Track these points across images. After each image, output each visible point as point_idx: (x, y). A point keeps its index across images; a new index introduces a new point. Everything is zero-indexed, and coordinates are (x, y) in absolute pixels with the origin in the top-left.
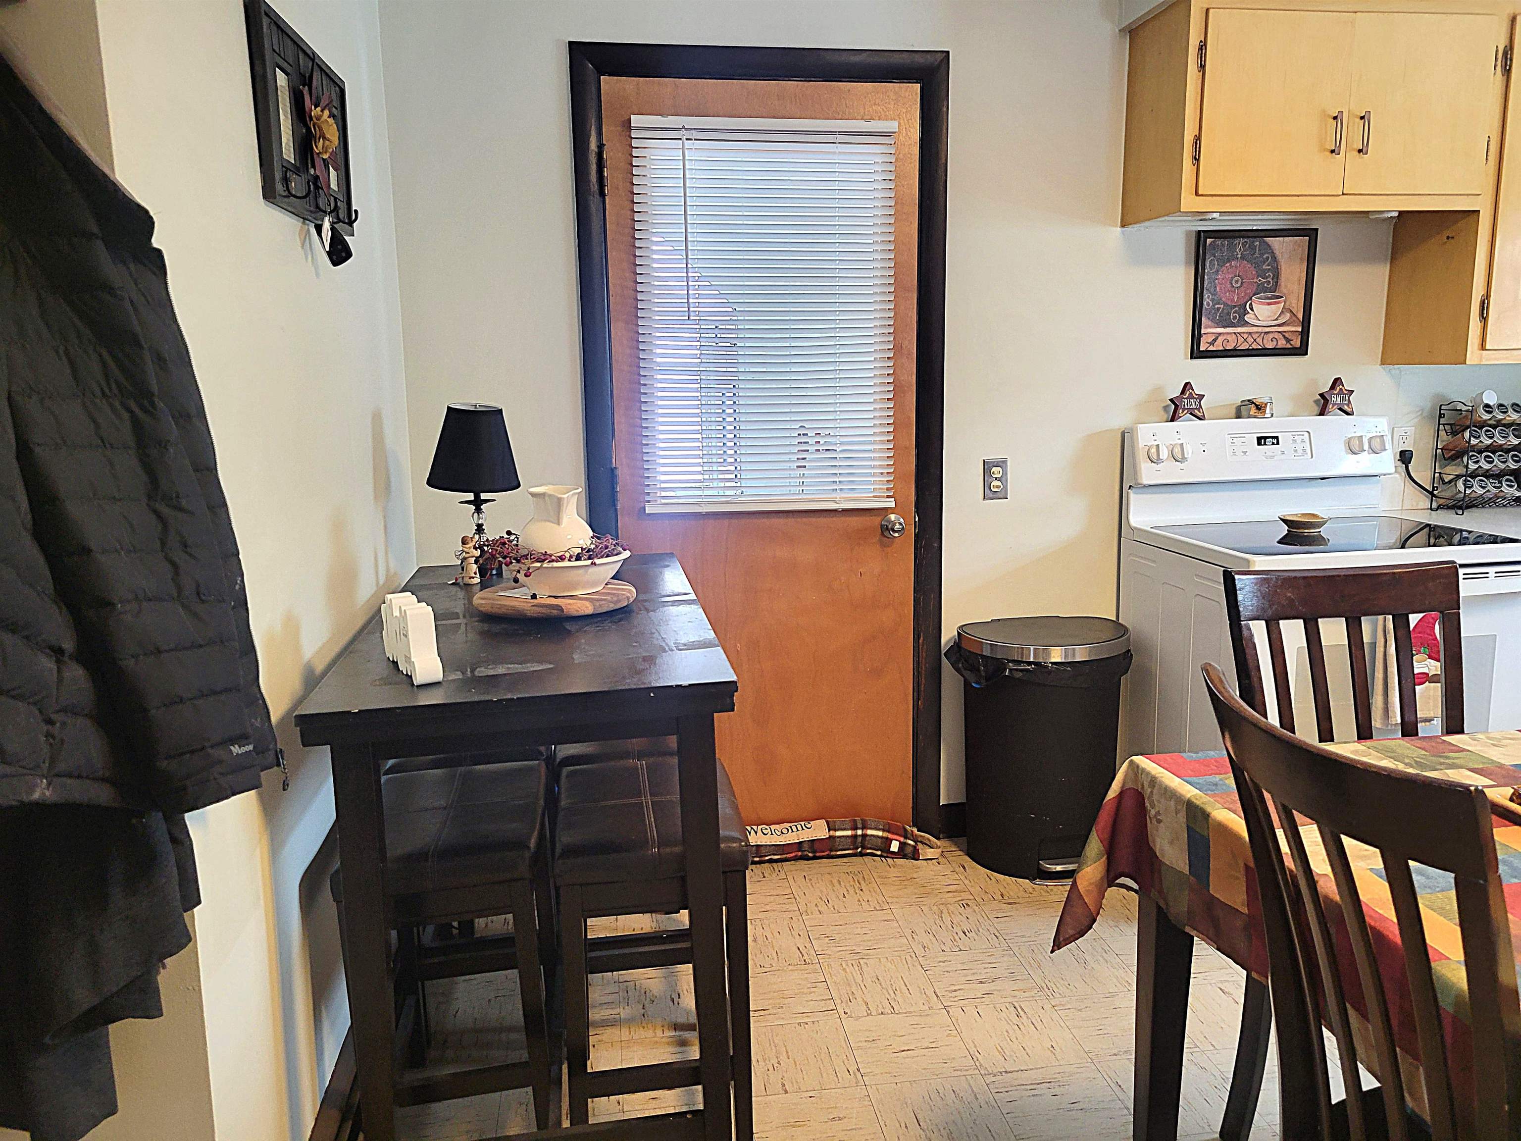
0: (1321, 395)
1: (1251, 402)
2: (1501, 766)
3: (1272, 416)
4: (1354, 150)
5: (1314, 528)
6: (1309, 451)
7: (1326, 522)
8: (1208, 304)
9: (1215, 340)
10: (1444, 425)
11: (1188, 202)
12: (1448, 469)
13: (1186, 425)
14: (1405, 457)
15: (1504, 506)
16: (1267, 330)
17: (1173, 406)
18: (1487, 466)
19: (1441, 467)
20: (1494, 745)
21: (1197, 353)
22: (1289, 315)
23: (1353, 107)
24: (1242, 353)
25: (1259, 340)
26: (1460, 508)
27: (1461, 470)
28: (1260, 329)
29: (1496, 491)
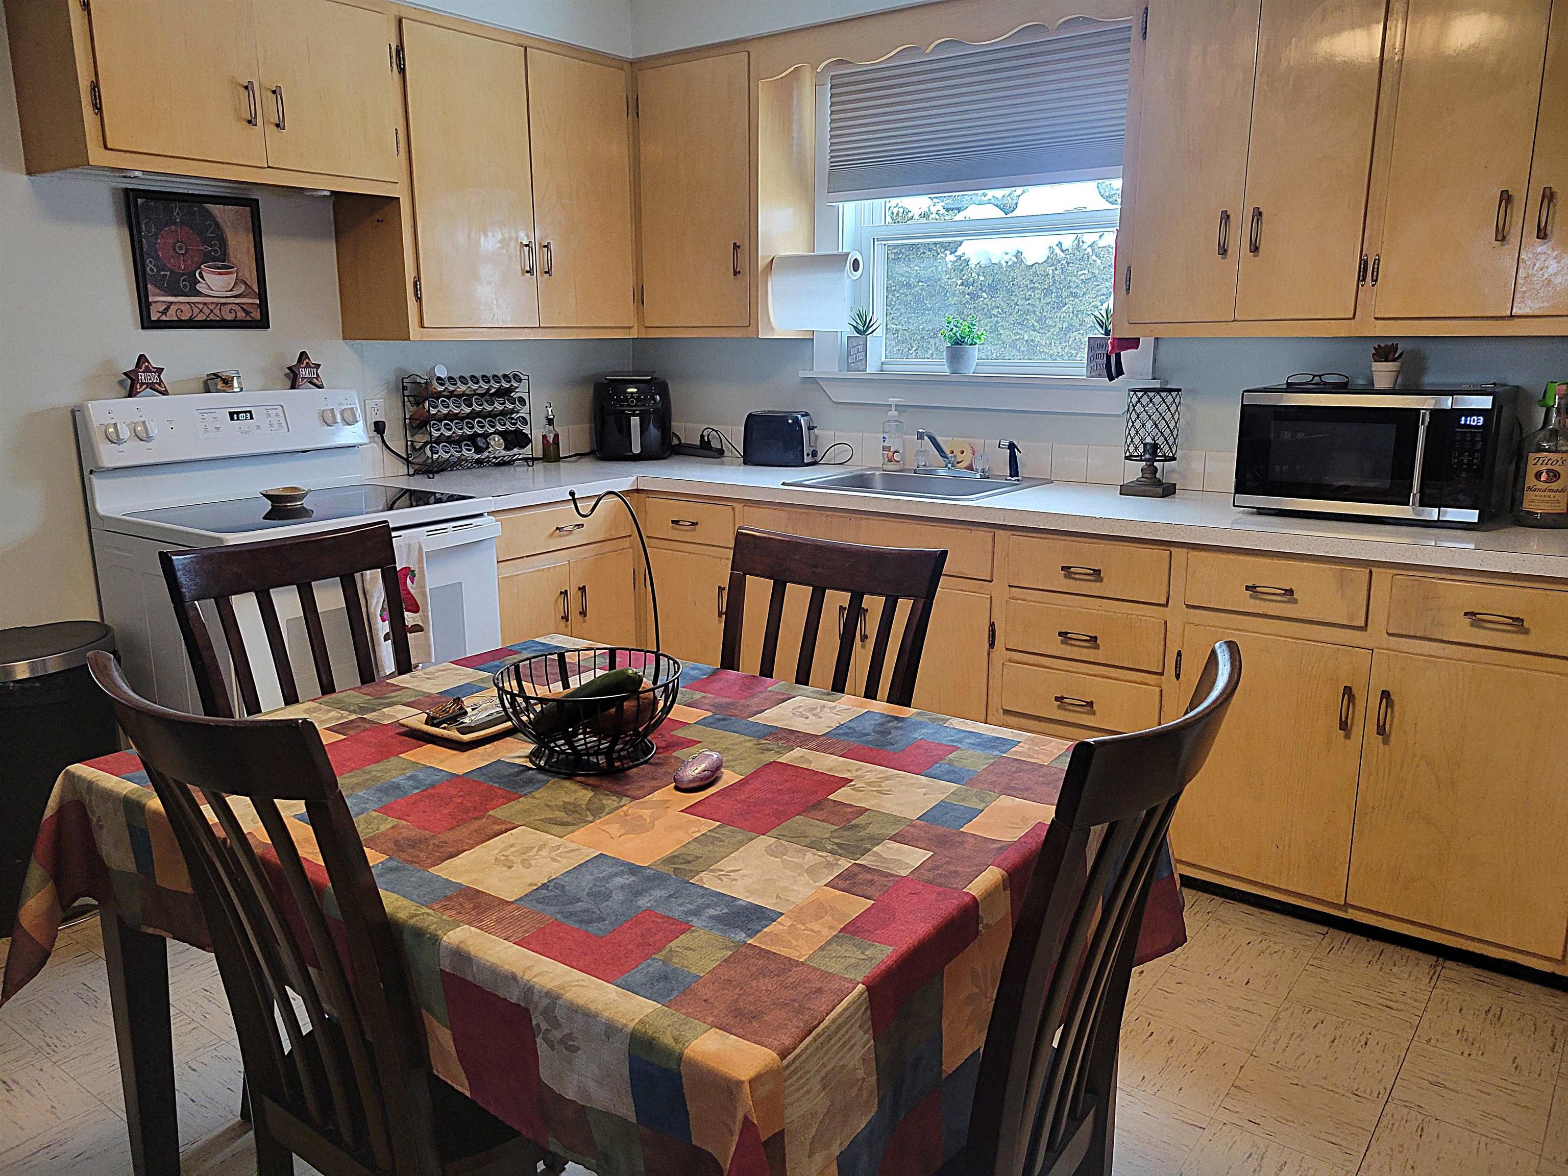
0: (289, 368)
1: (216, 375)
2: (429, 695)
3: (241, 390)
4: (272, 123)
5: (296, 501)
6: (284, 424)
7: (307, 493)
8: (151, 270)
9: (167, 309)
10: (408, 396)
11: (96, 155)
12: (418, 437)
13: (147, 401)
14: (379, 428)
15: (468, 468)
16: (224, 301)
17: (130, 381)
18: (448, 434)
19: (412, 436)
20: (428, 678)
21: (147, 323)
22: (243, 286)
23: (262, 78)
24: (200, 324)
25: (217, 311)
26: (431, 472)
27: (426, 438)
28: (215, 300)
29: (458, 455)
